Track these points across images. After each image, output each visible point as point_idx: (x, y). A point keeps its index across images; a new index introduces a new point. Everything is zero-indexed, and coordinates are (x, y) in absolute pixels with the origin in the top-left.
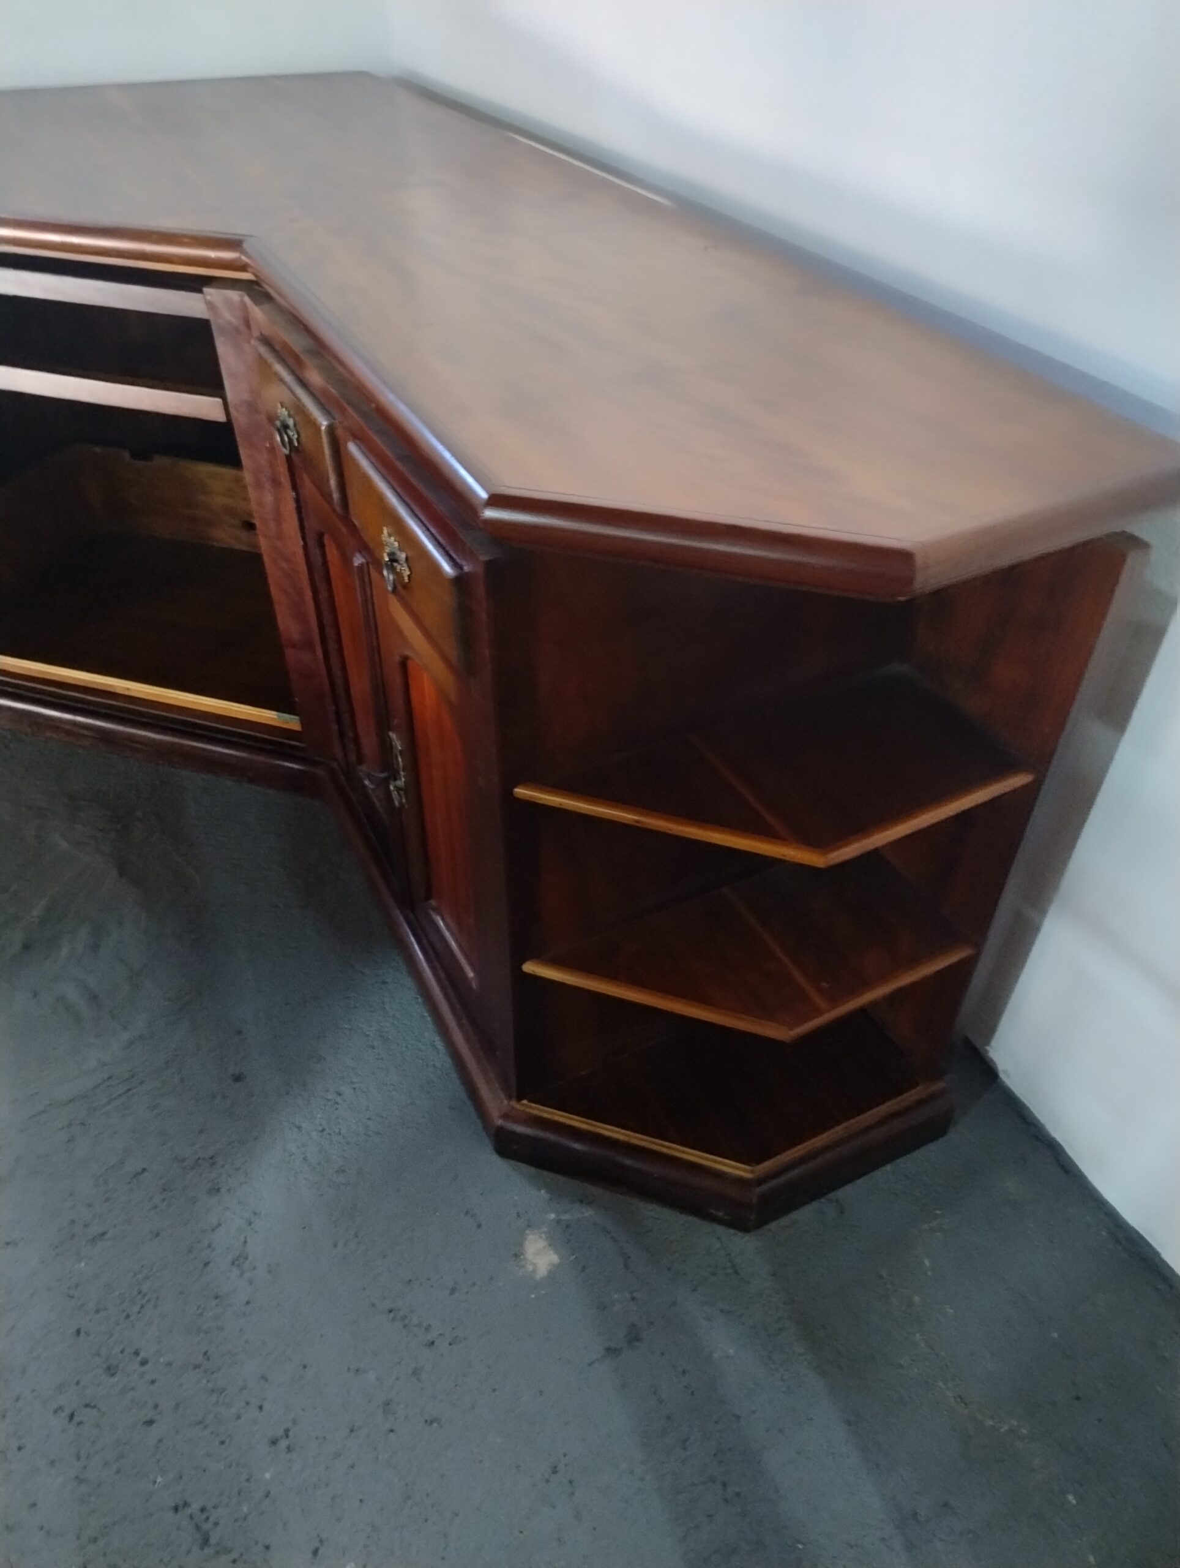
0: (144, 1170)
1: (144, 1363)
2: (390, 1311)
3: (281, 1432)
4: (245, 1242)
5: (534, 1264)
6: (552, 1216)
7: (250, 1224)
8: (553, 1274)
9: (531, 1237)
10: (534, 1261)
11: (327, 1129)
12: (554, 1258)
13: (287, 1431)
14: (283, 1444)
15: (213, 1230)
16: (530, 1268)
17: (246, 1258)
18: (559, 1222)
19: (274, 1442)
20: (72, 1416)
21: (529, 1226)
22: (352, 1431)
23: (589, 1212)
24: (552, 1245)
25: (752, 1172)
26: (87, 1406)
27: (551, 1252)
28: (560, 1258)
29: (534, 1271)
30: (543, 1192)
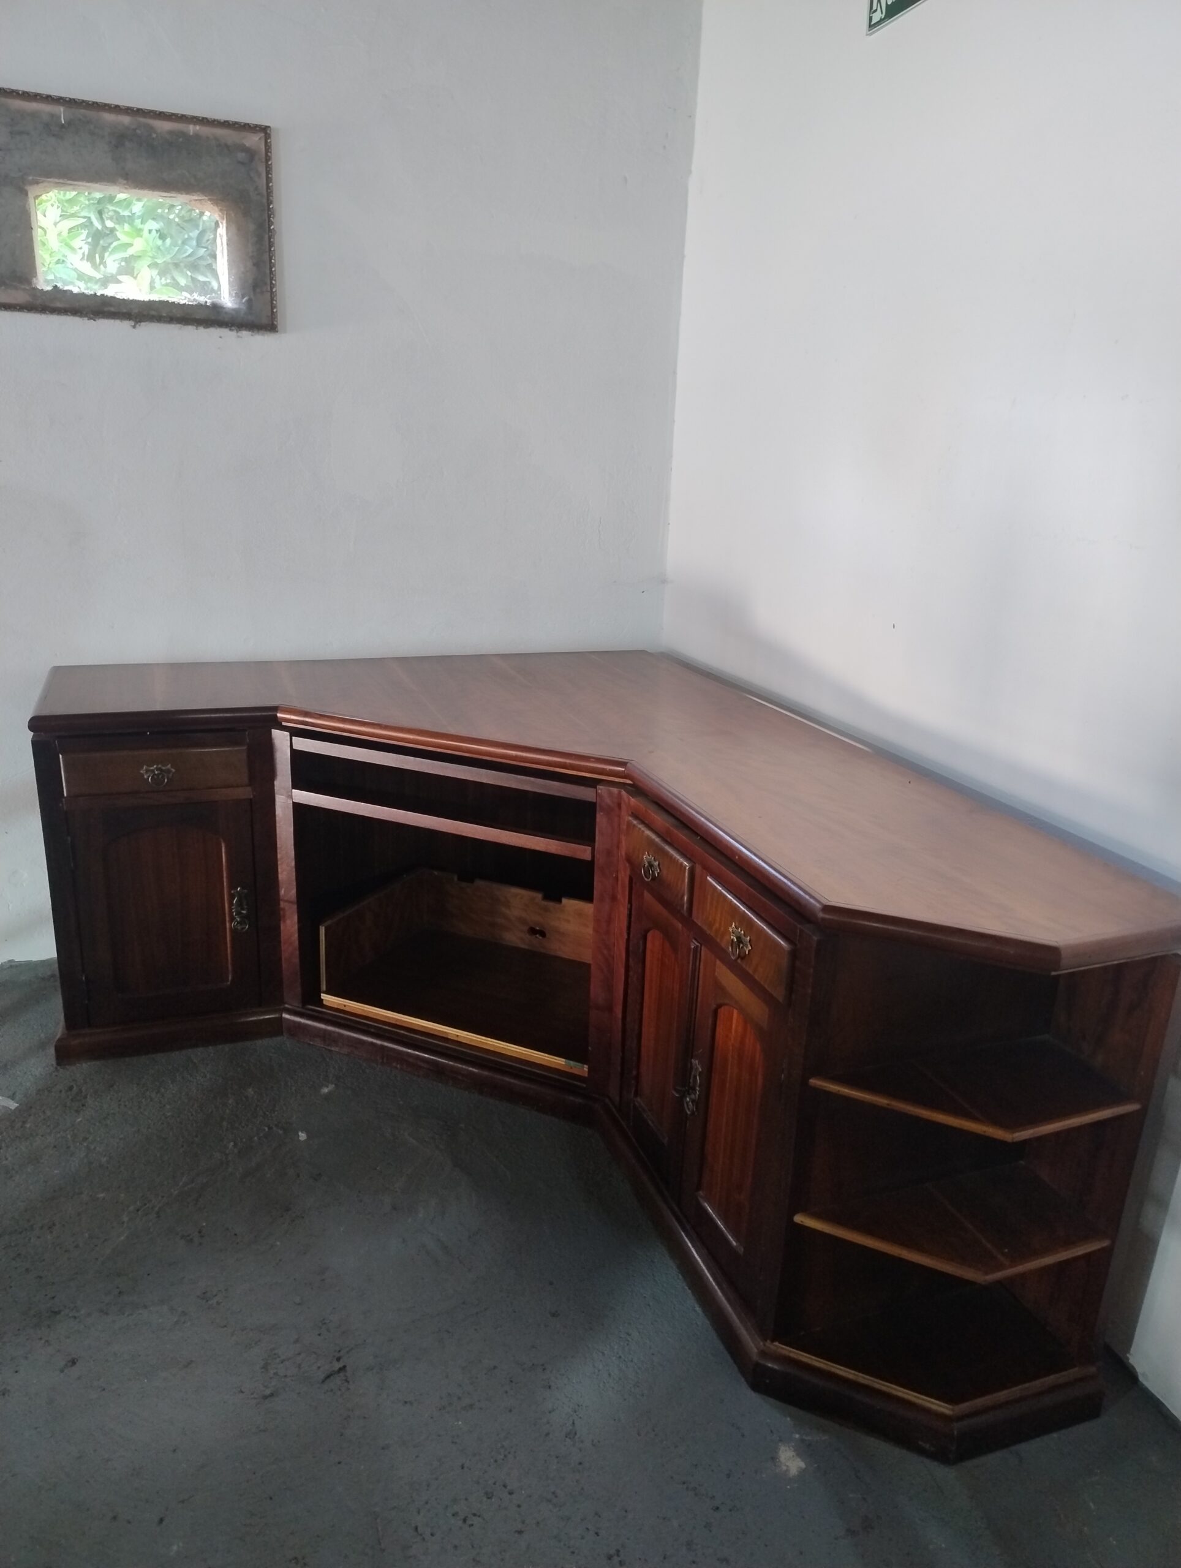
0: (495, 1367)
1: (511, 1493)
2: (684, 1483)
3: (612, 1552)
4: (573, 1423)
5: (787, 1466)
6: (797, 1436)
7: (575, 1412)
8: (802, 1473)
9: (782, 1448)
10: (787, 1464)
11: (623, 1357)
12: (802, 1465)
13: (618, 1551)
14: (616, 1559)
15: (550, 1412)
16: (784, 1468)
17: (576, 1434)
18: (802, 1441)
19: (610, 1558)
20: (465, 1520)
21: (781, 1441)
22: (665, 1558)
23: (825, 1437)
24: (799, 1455)
25: (953, 1410)
26: (475, 1515)
27: (799, 1460)
28: (806, 1464)
29: (787, 1471)
30: (789, 1419)
